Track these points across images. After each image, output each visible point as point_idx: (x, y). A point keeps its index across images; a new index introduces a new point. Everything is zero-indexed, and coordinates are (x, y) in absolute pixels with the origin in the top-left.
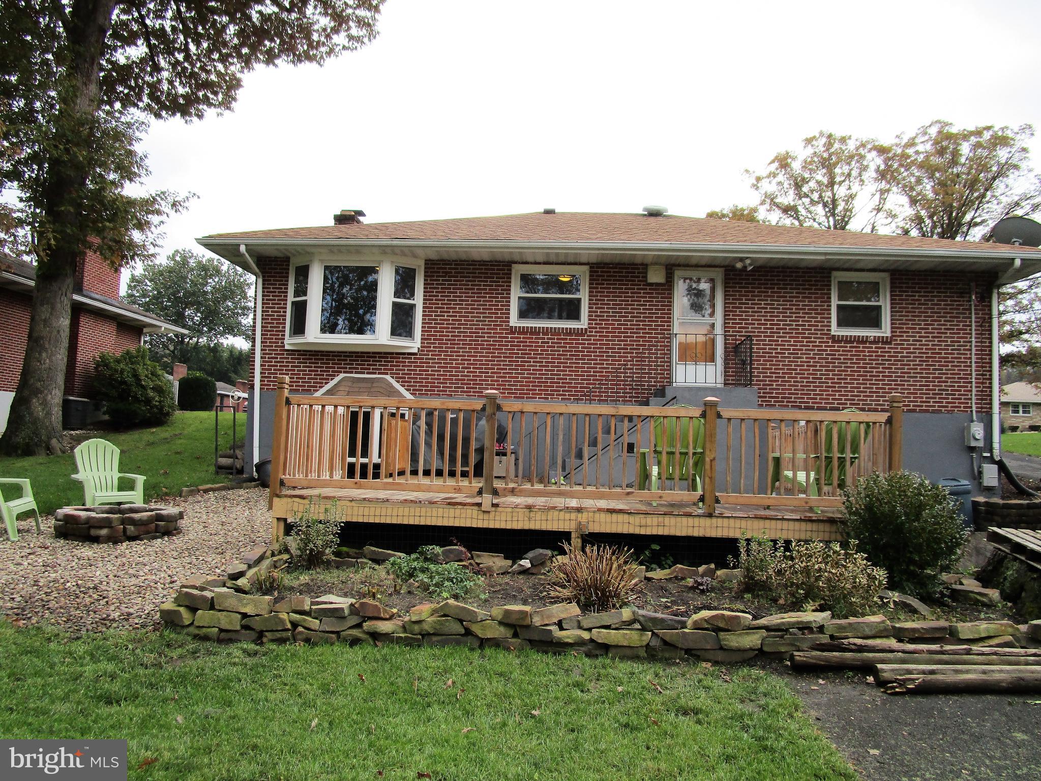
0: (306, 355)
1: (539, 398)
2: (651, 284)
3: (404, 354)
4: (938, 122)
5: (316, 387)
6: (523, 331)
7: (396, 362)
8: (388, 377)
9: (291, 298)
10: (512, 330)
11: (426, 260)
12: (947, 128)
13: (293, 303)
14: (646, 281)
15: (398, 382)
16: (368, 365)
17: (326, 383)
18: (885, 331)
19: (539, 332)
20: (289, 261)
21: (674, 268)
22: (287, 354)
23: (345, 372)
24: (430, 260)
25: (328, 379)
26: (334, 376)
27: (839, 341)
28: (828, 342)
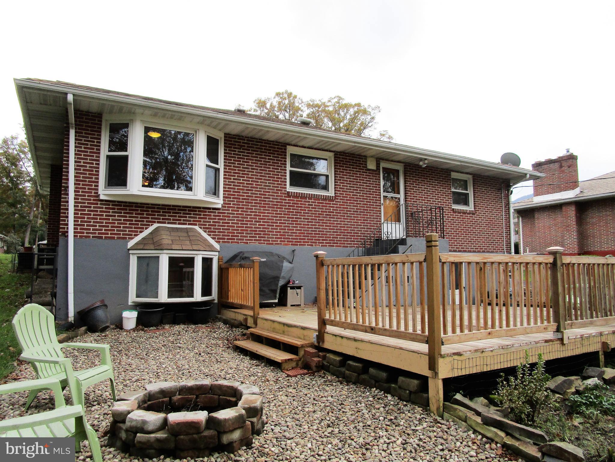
0: (121, 206)
2: (369, 170)
3: (210, 208)
4: (337, 97)
5: (131, 235)
6: (296, 195)
7: (204, 215)
8: (197, 228)
9: (104, 151)
10: (289, 194)
11: (225, 134)
12: (341, 101)
13: (108, 157)
14: (366, 167)
15: (205, 232)
16: (179, 217)
17: (141, 232)
18: (471, 207)
19: (307, 197)
20: (101, 118)
21: (381, 161)
22: (101, 204)
23: (158, 222)
24: (229, 134)
25: (143, 228)
26: (149, 225)
27: (455, 212)
28: (451, 213)
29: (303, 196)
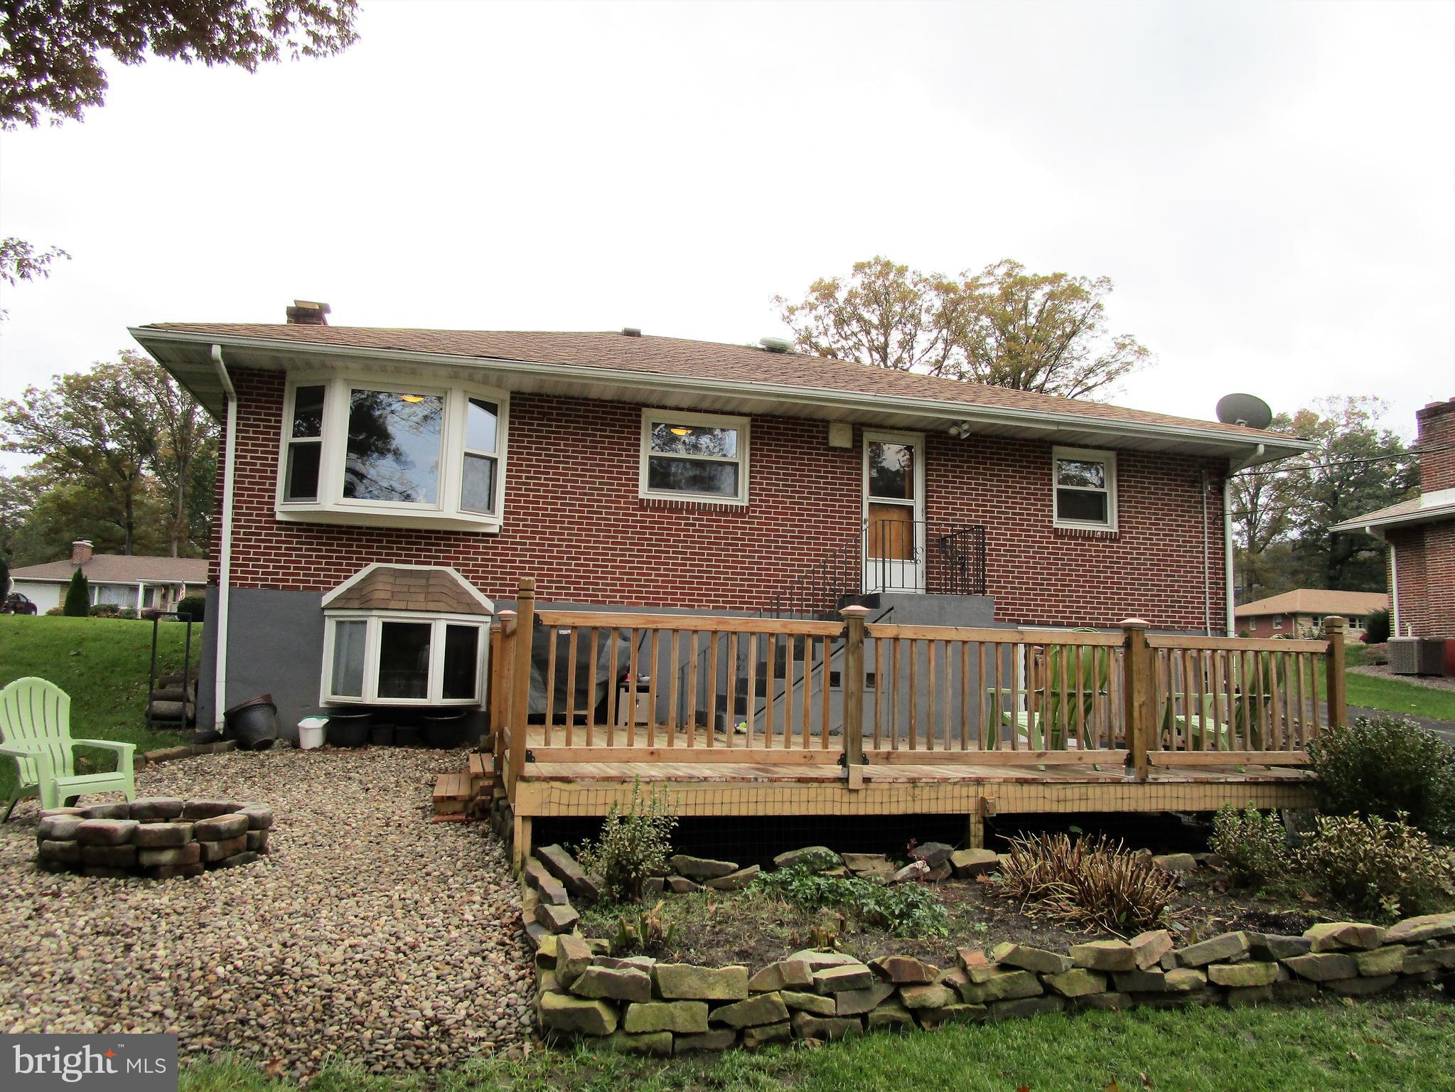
0: (312, 531)
1: (681, 605)
2: (835, 449)
3: (477, 534)
4: (1007, 261)
5: (329, 583)
6: (660, 507)
7: (464, 546)
8: (450, 570)
9: (287, 436)
10: (643, 505)
11: (512, 393)
13: (291, 445)
14: (827, 444)
15: (467, 577)
16: (417, 550)
17: (346, 578)
18: (1111, 525)
19: (682, 509)
20: (284, 378)
21: (863, 428)
22: (278, 529)
23: (378, 560)
24: (519, 393)
25: (350, 571)
26: (361, 565)
27: (1062, 537)
28: (1050, 538)
29: (674, 508)
